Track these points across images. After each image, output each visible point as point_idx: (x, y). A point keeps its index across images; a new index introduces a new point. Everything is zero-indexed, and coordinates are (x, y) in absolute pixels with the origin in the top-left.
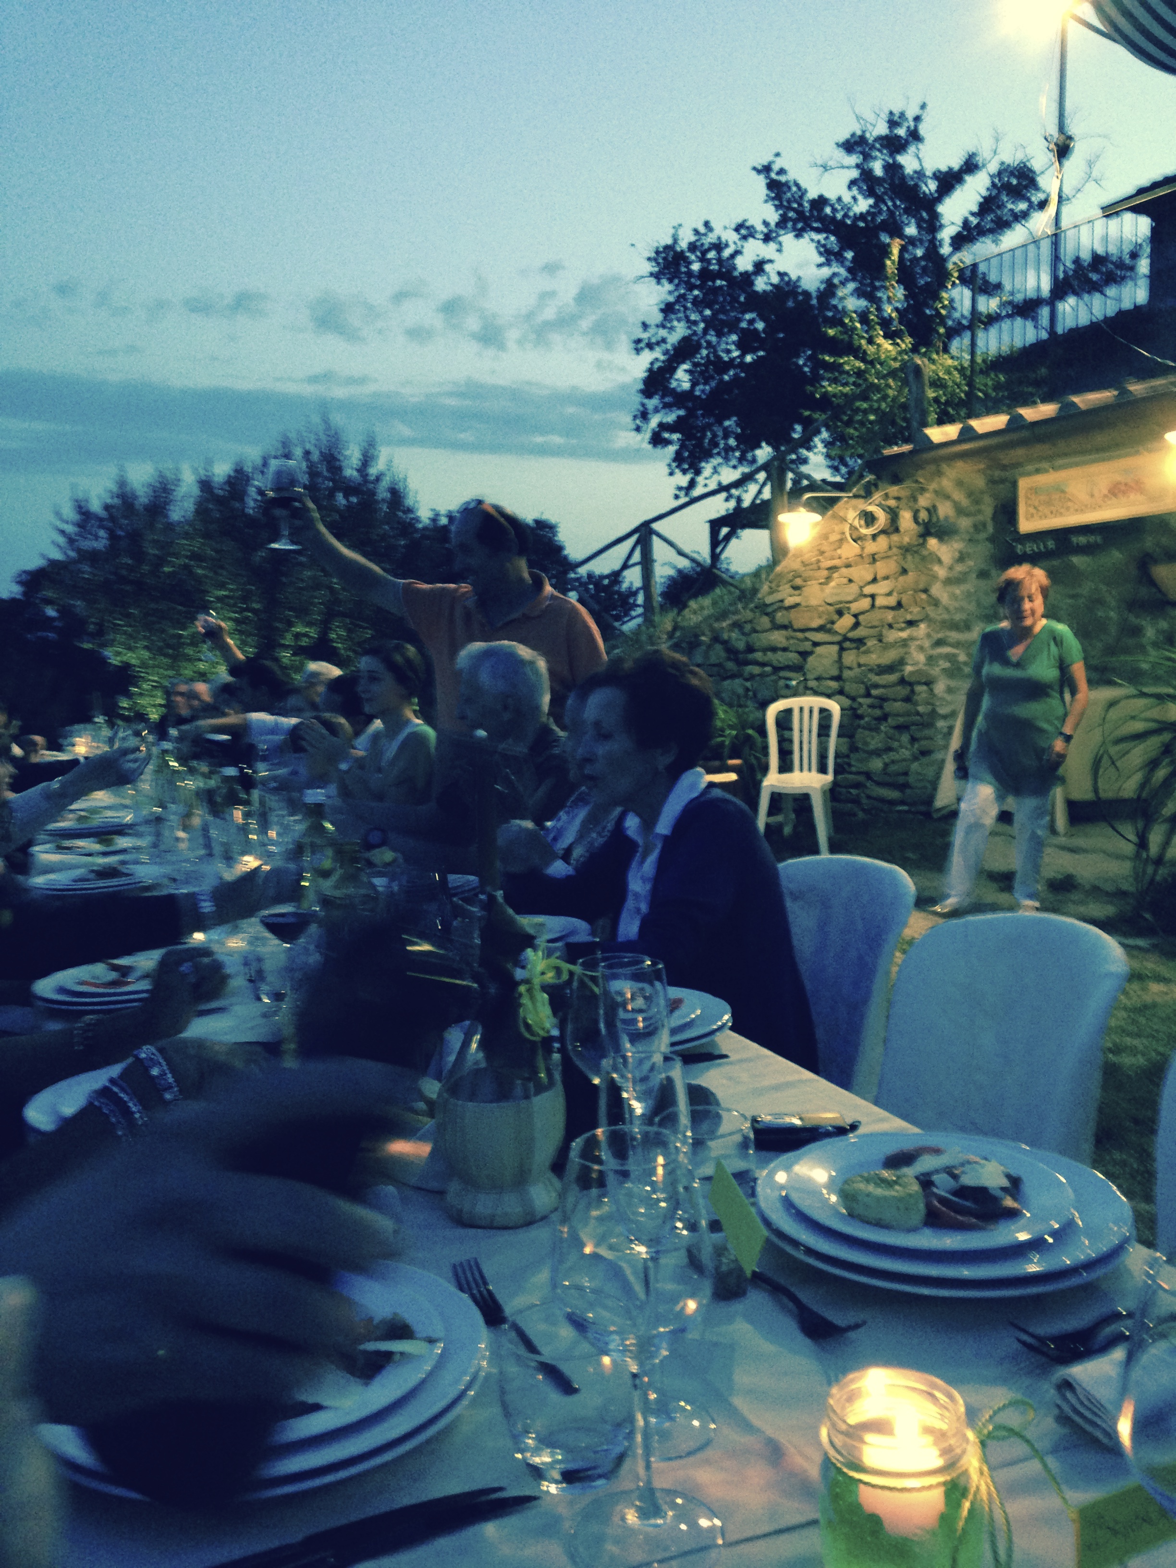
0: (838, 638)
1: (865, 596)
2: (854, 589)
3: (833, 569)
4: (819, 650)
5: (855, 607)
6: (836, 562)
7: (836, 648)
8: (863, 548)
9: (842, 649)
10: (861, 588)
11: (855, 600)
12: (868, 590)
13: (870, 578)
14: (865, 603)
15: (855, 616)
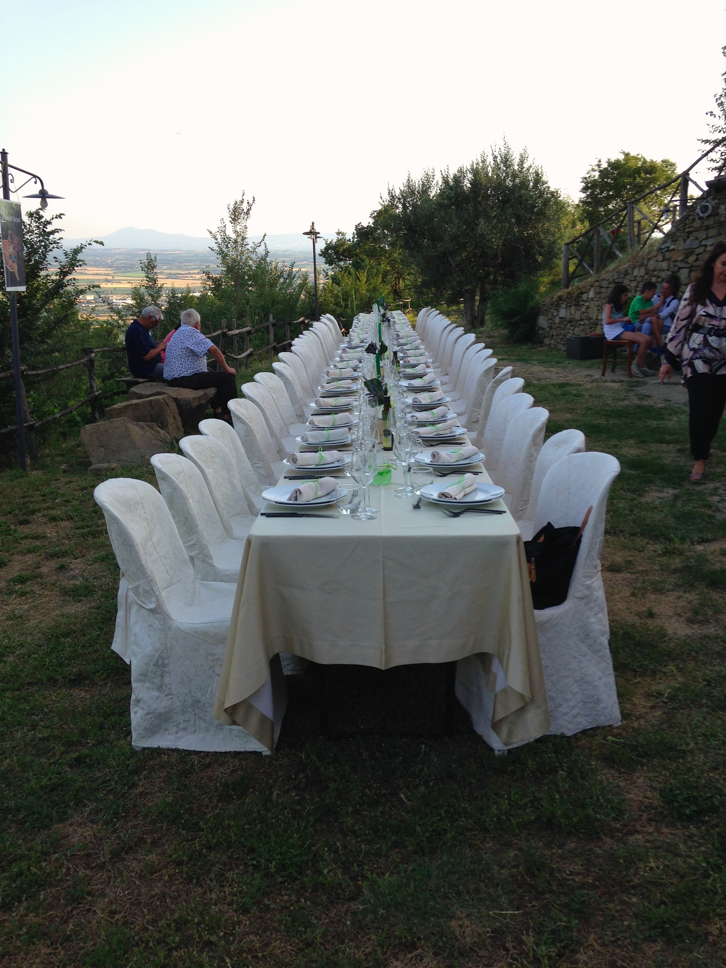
0: (688, 266)
1: (702, 246)
2: (697, 243)
3: (690, 233)
4: (681, 271)
5: (697, 251)
6: (691, 229)
7: (687, 270)
8: (703, 223)
9: (691, 271)
10: (701, 242)
11: (698, 248)
12: (704, 243)
13: (705, 237)
14: (701, 250)
15: (697, 255)
